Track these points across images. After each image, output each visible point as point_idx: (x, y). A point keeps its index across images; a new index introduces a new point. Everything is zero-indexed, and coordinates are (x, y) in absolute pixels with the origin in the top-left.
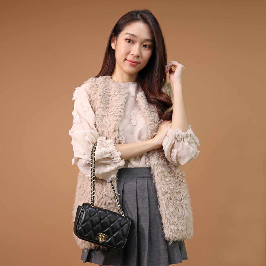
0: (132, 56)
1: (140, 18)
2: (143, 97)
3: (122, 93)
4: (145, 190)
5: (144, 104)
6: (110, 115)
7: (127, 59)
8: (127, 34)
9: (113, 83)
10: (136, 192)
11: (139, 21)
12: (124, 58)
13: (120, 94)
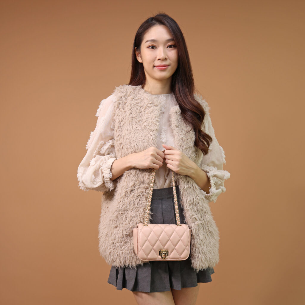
0: (160, 60)
1: (155, 22)
3: (155, 104)
7: (155, 65)
8: (147, 41)
9: (144, 93)
11: (155, 25)
12: (152, 65)
13: (154, 105)
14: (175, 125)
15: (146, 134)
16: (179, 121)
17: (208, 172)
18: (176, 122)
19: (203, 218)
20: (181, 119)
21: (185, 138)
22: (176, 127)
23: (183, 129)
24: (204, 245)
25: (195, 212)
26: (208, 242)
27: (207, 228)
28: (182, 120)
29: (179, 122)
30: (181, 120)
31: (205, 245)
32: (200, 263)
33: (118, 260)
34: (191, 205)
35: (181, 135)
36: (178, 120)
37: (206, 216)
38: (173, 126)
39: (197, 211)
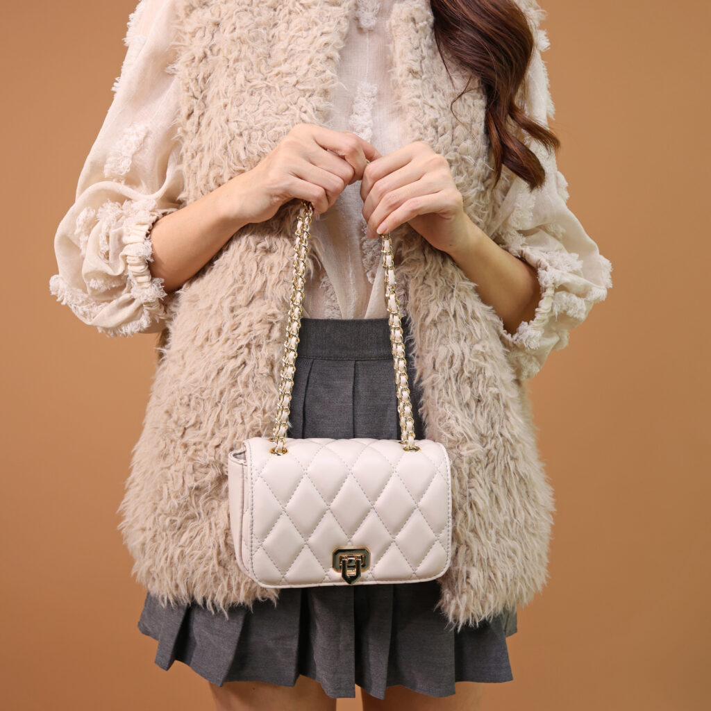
2: (414, 20)
4: (389, 413)
5: (411, 52)
6: (282, 84)
10: (351, 417)
14: (405, 67)
15: (283, 106)
16: (425, 54)
17: (546, 269)
18: (410, 56)
19: (497, 427)
20: (430, 47)
21: (445, 121)
22: (411, 76)
23: (438, 85)
24: (490, 531)
25: (468, 405)
26: (505, 522)
27: (512, 465)
28: (435, 53)
29: (423, 58)
30: (431, 52)
31: (492, 532)
32: (469, 600)
33: (167, 577)
34: (453, 380)
35: (432, 107)
36: (422, 51)
37: (511, 419)
38: (400, 69)
39: (473, 404)
